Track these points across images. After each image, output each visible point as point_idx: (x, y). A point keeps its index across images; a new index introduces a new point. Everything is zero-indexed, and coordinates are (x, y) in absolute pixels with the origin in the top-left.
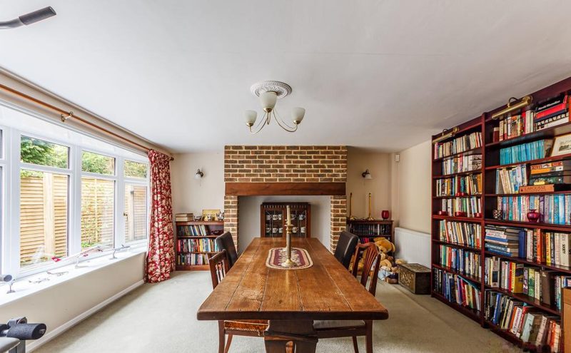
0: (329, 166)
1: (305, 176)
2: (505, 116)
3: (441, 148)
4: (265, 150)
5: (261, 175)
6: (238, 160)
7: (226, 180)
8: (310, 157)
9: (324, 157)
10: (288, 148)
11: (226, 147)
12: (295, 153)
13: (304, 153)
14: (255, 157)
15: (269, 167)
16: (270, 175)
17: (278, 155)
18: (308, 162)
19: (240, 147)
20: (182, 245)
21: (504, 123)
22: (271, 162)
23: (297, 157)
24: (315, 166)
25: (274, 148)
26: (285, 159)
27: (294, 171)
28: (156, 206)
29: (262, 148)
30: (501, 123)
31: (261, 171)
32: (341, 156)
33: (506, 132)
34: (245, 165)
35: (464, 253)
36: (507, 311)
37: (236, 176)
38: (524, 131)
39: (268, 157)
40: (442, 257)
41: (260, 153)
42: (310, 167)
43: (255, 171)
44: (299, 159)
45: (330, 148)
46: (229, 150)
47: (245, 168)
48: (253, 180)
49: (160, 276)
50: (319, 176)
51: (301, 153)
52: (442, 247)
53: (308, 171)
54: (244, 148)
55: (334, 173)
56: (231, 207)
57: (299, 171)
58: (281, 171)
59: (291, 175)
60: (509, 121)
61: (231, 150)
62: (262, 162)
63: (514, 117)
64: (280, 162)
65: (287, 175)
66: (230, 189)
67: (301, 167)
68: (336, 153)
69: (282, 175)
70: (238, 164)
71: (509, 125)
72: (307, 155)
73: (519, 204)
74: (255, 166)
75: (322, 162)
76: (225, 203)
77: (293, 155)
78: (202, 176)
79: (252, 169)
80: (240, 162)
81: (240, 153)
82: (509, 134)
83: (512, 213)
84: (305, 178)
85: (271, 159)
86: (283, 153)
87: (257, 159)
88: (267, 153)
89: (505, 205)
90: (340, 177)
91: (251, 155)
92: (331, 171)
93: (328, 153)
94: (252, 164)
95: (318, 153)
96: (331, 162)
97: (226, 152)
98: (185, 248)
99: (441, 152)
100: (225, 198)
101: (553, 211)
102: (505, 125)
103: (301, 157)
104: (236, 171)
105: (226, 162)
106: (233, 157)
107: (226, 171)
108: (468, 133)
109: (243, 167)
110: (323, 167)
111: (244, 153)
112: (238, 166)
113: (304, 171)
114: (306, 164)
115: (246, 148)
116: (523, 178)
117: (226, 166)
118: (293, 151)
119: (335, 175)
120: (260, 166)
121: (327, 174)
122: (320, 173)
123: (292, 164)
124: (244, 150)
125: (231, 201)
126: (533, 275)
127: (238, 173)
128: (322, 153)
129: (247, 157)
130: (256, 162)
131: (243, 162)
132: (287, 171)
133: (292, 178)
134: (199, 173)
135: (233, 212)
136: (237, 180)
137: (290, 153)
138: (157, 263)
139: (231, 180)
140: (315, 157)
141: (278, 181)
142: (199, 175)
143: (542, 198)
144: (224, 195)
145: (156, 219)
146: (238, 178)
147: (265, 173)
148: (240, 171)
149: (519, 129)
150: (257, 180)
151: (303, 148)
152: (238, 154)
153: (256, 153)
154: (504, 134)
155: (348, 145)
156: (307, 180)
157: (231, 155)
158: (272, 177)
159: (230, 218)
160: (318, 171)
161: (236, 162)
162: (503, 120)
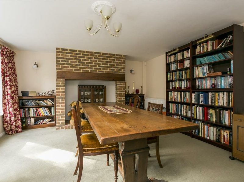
0: (117, 65)
1: (104, 69)
2: (200, 44)
3: (170, 58)
4: (82, 53)
5: (80, 68)
6: (65, 57)
7: (57, 69)
8: (107, 59)
9: (114, 60)
10: (95, 53)
11: (57, 49)
12: (99, 56)
13: (104, 57)
14: (76, 57)
15: (84, 63)
16: (85, 68)
17: (90, 56)
18: (106, 62)
19: (67, 50)
20: (25, 112)
21: (199, 47)
22: (85, 60)
23: (100, 59)
24: (110, 65)
25: (87, 52)
26: (93, 59)
27: (99, 66)
28: (6, 85)
29: (80, 51)
30: (198, 46)
31: (79, 65)
32: (122, 60)
33: (200, 50)
34: (70, 60)
35: (181, 106)
36: (201, 128)
37: (64, 67)
38: (208, 50)
39: (84, 57)
40: (170, 109)
41: (79, 54)
42: (107, 65)
43: (76, 65)
44: (101, 60)
45: (117, 55)
46: (60, 51)
47: (70, 63)
48: (75, 70)
49: (10, 131)
50: (112, 70)
51: (102, 56)
52: (170, 104)
53: (106, 67)
54: (69, 50)
55: (119, 69)
56: (61, 86)
57: (101, 66)
58: (91, 66)
59: (97, 69)
60: (202, 46)
61: (60, 50)
62: (80, 60)
63: (203, 44)
64: (91, 60)
65: (95, 69)
66: (60, 75)
67: (102, 64)
68: (120, 58)
69: (92, 68)
70: (65, 60)
71: (201, 47)
72: (105, 58)
73: (206, 81)
74: (76, 62)
75: (113, 62)
76: (57, 83)
77: (98, 57)
78: (38, 67)
79: (74, 63)
80: (66, 59)
81: (66, 53)
82: (201, 51)
83: (203, 86)
84: (105, 71)
85: (85, 59)
86: (93, 55)
87: (77, 58)
88: (83, 54)
89: (200, 82)
90: (122, 71)
91: (73, 55)
92: (117, 68)
93: (116, 58)
94: (74, 60)
95: (111, 57)
96: (118, 63)
97: (57, 52)
98: (27, 114)
99: (170, 60)
100: (57, 81)
101: (220, 84)
102: (200, 47)
103: (102, 59)
104: (64, 64)
105: (57, 58)
106: (62, 55)
107: (57, 64)
108: (183, 50)
109: (68, 61)
110: (114, 65)
111: (69, 53)
112: (65, 61)
113: (104, 67)
114: (105, 63)
115: (70, 50)
116: (207, 70)
117: (57, 61)
118: (98, 55)
119: (119, 70)
120: (79, 62)
121: (116, 69)
122: (112, 68)
123: (97, 62)
124: (69, 51)
125: (61, 82)
126: (212, 111)
127: (65, 65)
128: (113, 58)
129: (71, 56)
130: (76, 59)
131: (69, 59)
132: (95, 66)
133: (97, 70)
134: (36, 64)
135: (62, 89)
136: (65, 70)
137: (96, 56)
138: (9, 122)
139: (60, 69)
140: (110, 59)
141: (90, 72)
142: (35, 66)
143: (215, 78)
144: (56, 79)
145: (6, 93)
146: (65, 68)
147: (82, 66)
148: (66, 64)
149: (205, 49)
150: (77, 70)
151: (103, 54)
152: (65, 54)
153: (76, 54)
154: (199, 52)
155: (126, 54)
156: (106, 71)
157: (60, 54)
158: (86, 69)
159: (60, 93)
160: (111, 67)
161: (64, 58)
162: (199, 45)
